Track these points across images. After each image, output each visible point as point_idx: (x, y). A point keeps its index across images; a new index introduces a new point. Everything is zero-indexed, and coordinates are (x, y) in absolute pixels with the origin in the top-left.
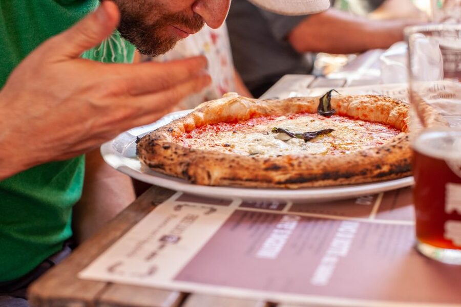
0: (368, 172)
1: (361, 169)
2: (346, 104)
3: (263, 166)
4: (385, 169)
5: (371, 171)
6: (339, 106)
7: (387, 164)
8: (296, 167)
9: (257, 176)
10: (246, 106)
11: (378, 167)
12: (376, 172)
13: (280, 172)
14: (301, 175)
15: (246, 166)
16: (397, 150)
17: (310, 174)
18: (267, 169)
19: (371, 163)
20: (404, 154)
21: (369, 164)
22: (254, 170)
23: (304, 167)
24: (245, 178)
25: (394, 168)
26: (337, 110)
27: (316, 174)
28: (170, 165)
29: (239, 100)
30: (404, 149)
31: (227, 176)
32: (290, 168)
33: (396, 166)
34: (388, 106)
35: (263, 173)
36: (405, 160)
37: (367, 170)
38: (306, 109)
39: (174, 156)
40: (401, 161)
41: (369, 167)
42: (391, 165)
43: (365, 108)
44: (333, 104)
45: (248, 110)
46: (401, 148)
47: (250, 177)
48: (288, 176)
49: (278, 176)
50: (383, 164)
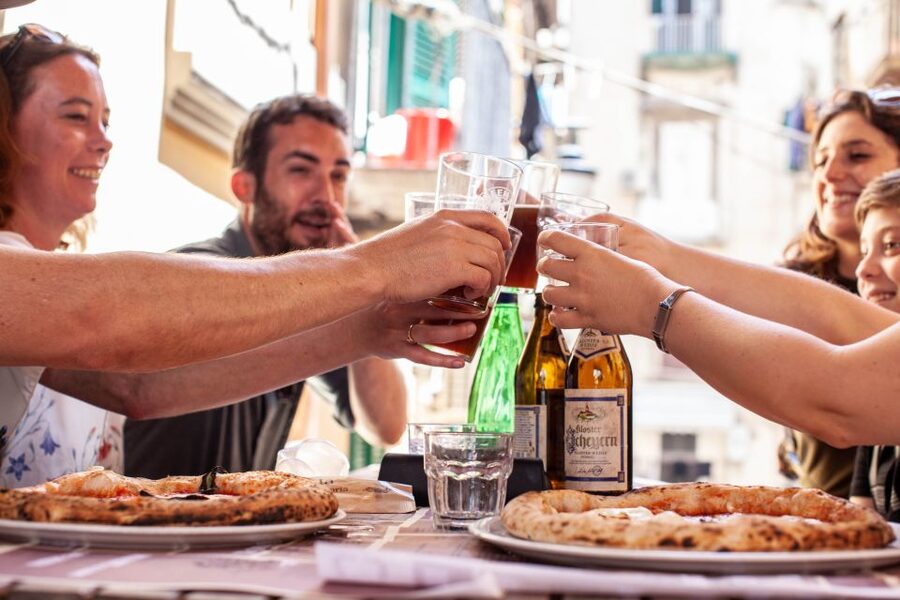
0: (227, 518)
1: (218, 513)
2: (232, 482)
3: (109, 507)
4: (247, 516)
5: (230, 517)
6: (225, 484)
7: (248, 511)
8: (145, 508)
9: (101, 517)
10: (113, 480)
11: (238, 513)
12: (237, 518)
13: (126, 512)
14: (149, 516)
15: (90, 506)
16: (262, 498)
17: (160, 516)
18: (112, 509)
19: (230, 508)
20: (270, 502)
21: (228, 508)
22: (99, 510)
23: (154, 508)
24: (88, 518)
25: (256, 516)
26: (222, 489)
27: (167, 516)
28: (5, 510)
29: (104, 472)
30: (270, 499)
31: (68, 516)
32: (138, 508)
33: (260, 515)
34: (278, 480)
35: (107, 513)
36: (271, 509)
37: (225, 515)
38: (186, 488)
39: (12, 500)
40: (266, 510)
41: (228, 512)
42: (254, 513)
43: (253, 483)
44: (217, 483)
45: (114, 486)
46: (267, 497)
47: (93, 517)
48: (135, 517)
49: (124, 517)
50: (245, 510)
